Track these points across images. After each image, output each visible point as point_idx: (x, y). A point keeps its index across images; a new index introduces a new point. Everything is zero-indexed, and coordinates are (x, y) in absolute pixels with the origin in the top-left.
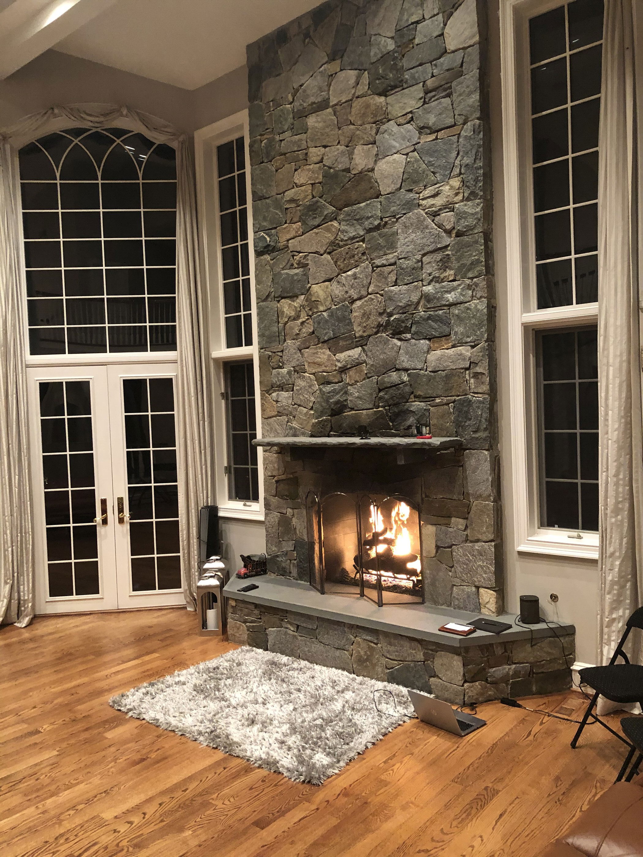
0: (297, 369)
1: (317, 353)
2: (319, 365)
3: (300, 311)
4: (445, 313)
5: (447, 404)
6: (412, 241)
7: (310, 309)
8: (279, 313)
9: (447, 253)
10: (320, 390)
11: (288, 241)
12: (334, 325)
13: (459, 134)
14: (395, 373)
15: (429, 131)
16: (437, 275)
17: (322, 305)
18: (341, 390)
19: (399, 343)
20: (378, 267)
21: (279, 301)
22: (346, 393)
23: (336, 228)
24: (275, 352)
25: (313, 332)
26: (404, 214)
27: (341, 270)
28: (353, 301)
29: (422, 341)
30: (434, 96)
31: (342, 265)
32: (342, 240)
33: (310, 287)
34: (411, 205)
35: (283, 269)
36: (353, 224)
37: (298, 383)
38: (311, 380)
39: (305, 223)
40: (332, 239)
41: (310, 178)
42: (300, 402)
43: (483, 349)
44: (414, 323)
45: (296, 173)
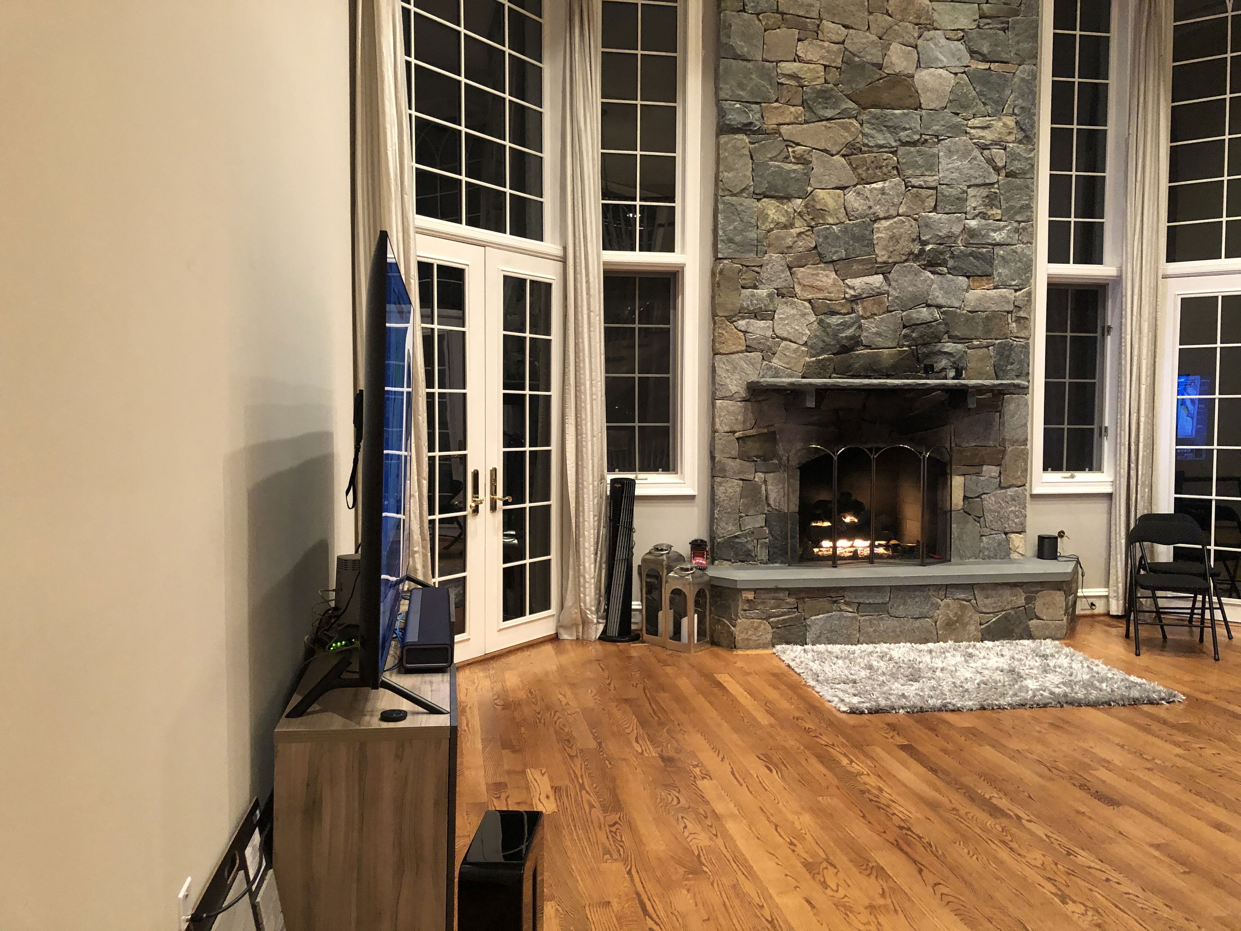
0: (784, 291)
1: (817, 275)
2: (820, 290)
3: (794, 218)
4: (989, 252)
5: (987, 347)
6: (957, 169)
7: (813, 219)
8: (763, 216)
9: (992, 190)
10: (821, 322)
11: (779, 125)
12: (848, 243)
13: (1014, 73)
14: (925, 309)
15: (980, 58)
16: (984, 210)
17: (831, 215)
18: (854, 323)
19: (932, 276)
20: (913, 187)
21: (759, 200)
22: (860, 327)
23: (857, 129)
24: (747, 266)
25: (815, 248)
26: (949, 137)
27: (863, 179)
28: (878, 219)
29: (960, 278)
30: (988, 24)
31: (864, 175)
32: (865, 145)
33: (812, 191)
34: (958, 130)
35: (771, 159)
36: (881, 131)
37: (783, 311)
38: (805, 308)
39: (810, 109)
40: (850, 139)
41: (823, 58)
42: (785, 335)
43: (1029, 294)
44: (953, 257)
45: (799, 43)
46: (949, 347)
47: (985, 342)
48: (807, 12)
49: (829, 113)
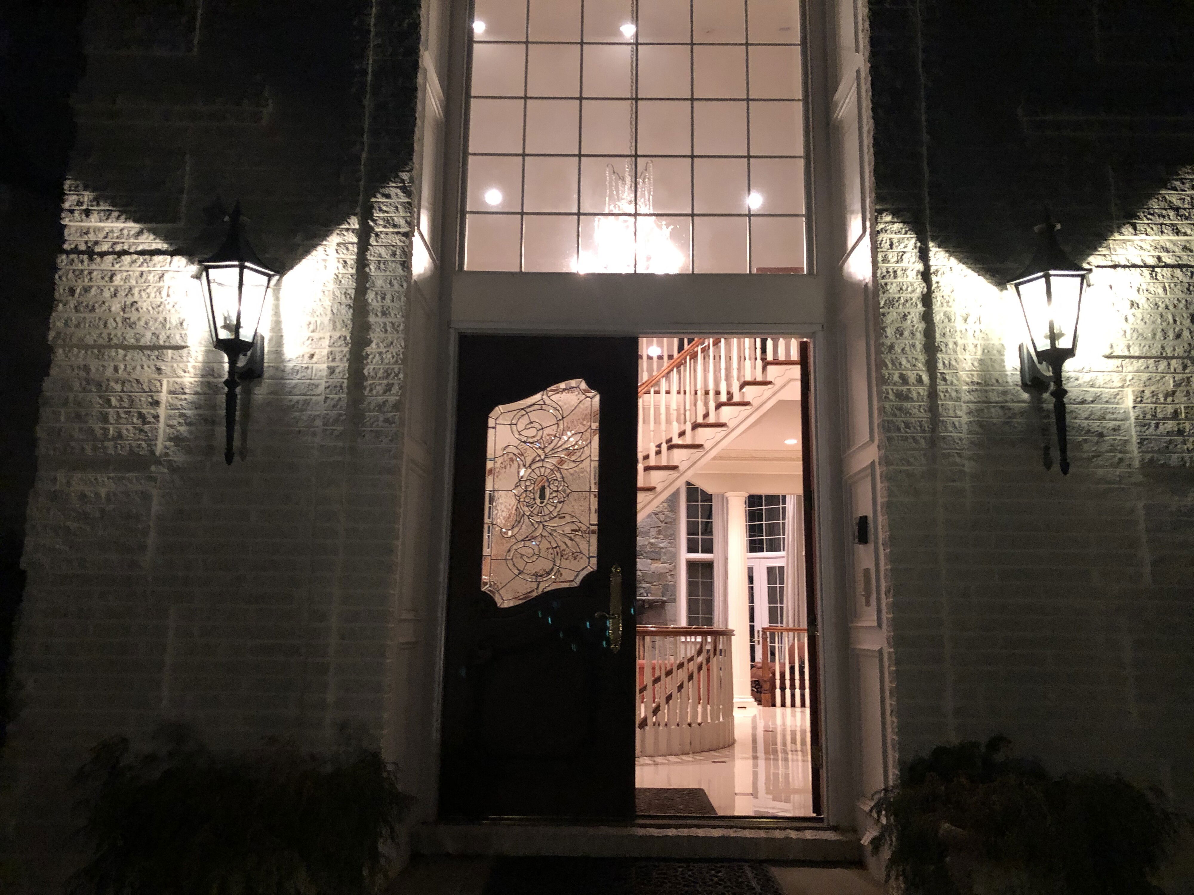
4: (659, 551)
5: (659, 585)
9: (660, 529)
16: (657, 536)
29: (648, 560)
43: (675, 566)
44: (645, 553)
46: (644, 585)
47: (658, 583)
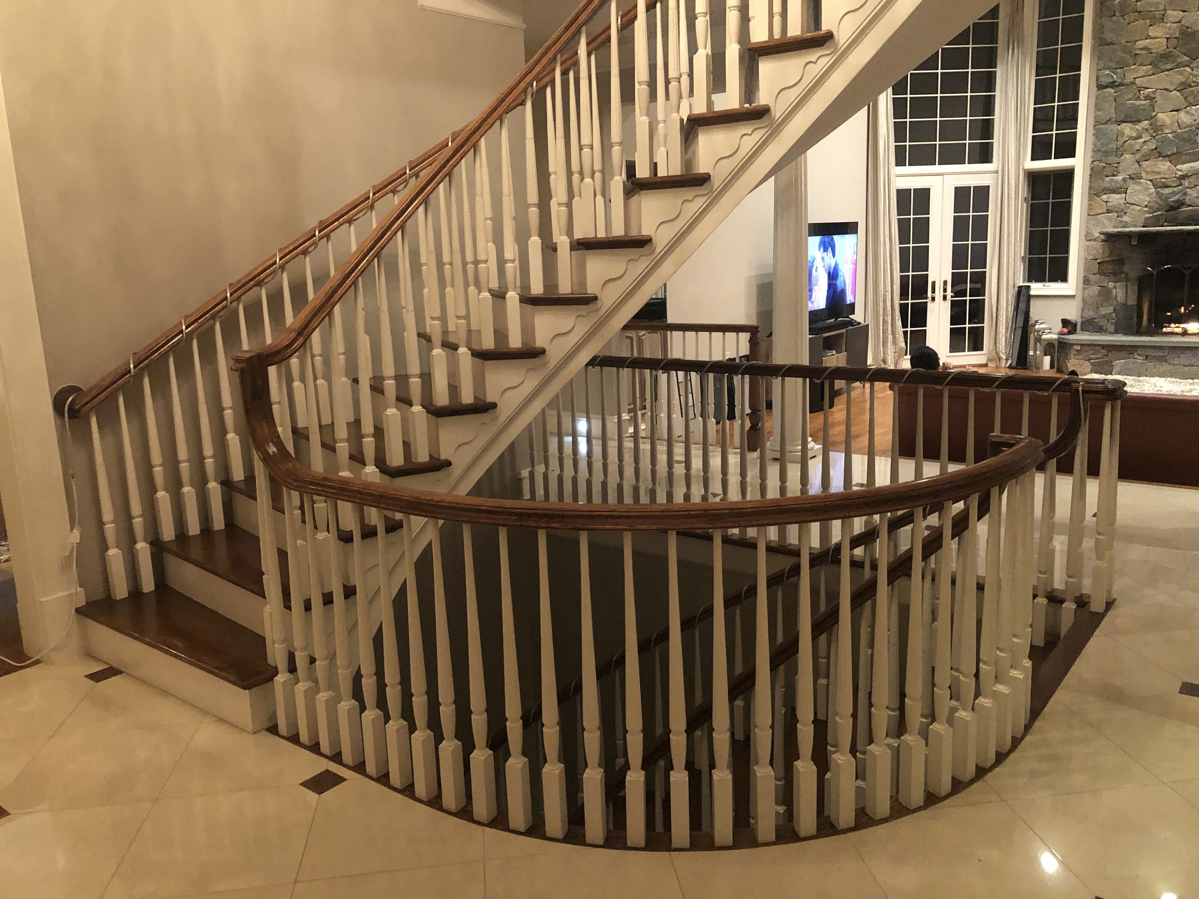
0: (1133, 176)
1: (1156, 165)
2: (1159, 173)
3: (1142, 133)
7: (1155, 132)
8: (1120, 134)
10: (1157, 193)
11: (1135, 79)
12: (1179, 144)
17: (1168, 129)
18: (1180, 192)
21: (1119, 125)
22: (1185, 194)
23: (1188, 72)
24: (1110, 164)
25: (1156, 148)
27: (1191, 104)
31: (1192, 101)
32: (1194, 82)
33: (1155, 115)
35: (1128, 100)
37: (1132, 187)
38: (1148, 185)
39: (1156, 66)
40: (1183, 80)
41: (1167, 33)
42: (1133, 202)
45: (1151, 27)
48: (1157, 8)
49: (1168, 66)
